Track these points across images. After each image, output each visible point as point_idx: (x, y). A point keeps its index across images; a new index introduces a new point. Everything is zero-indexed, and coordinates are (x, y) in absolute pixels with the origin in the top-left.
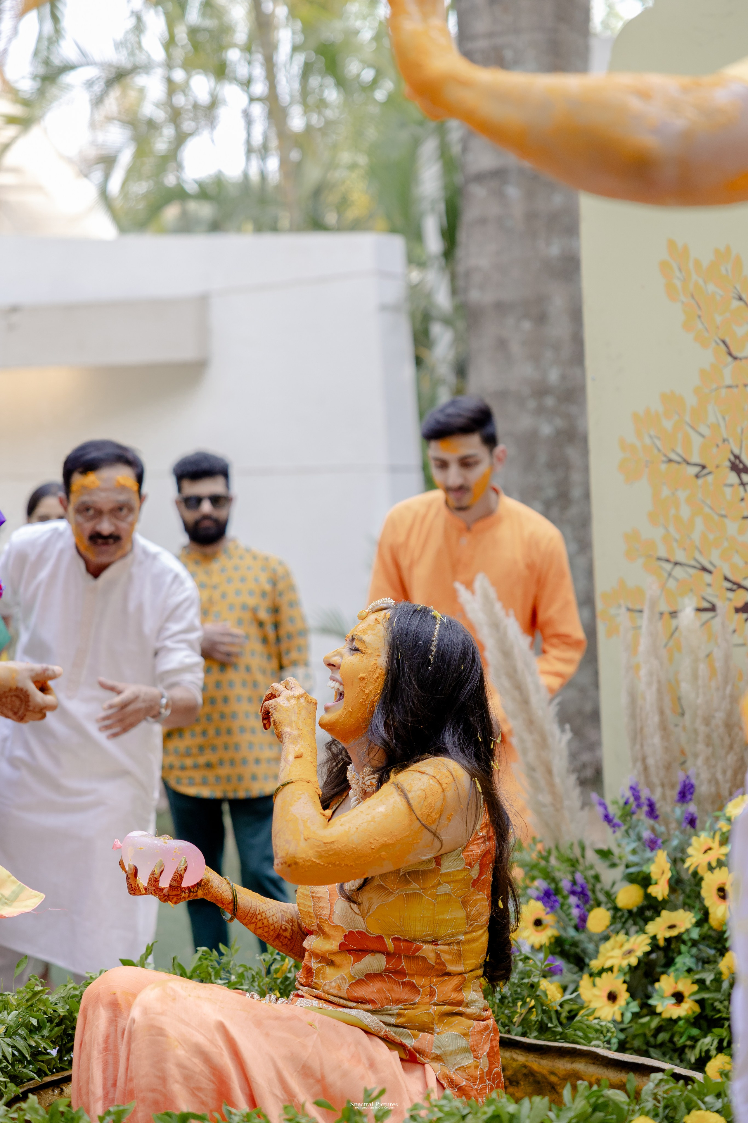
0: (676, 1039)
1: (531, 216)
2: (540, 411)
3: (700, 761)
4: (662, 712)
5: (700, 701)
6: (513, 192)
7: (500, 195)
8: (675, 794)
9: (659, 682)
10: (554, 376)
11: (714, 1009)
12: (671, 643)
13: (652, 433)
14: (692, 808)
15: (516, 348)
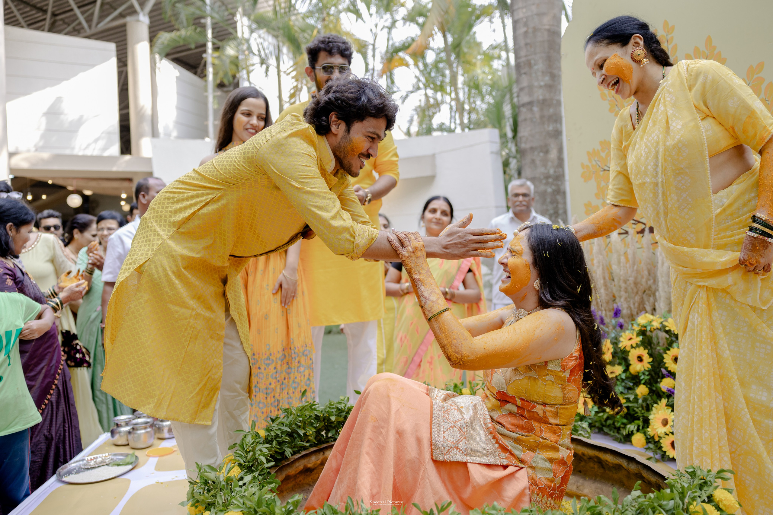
0: (616, 424)
1: (542, 117)
2: (547, 184)
3: (622, 300)
4: (604, 278)
5: (622, 273)
6: (535, 109)
7: (531, 110)
8: (612, 314)
9: (603, 265)
10: (552, 171)
11: (634, 411)
12: (607, 249)
13: (596, 159)
14: (621, 320)
15: (538, 162)
